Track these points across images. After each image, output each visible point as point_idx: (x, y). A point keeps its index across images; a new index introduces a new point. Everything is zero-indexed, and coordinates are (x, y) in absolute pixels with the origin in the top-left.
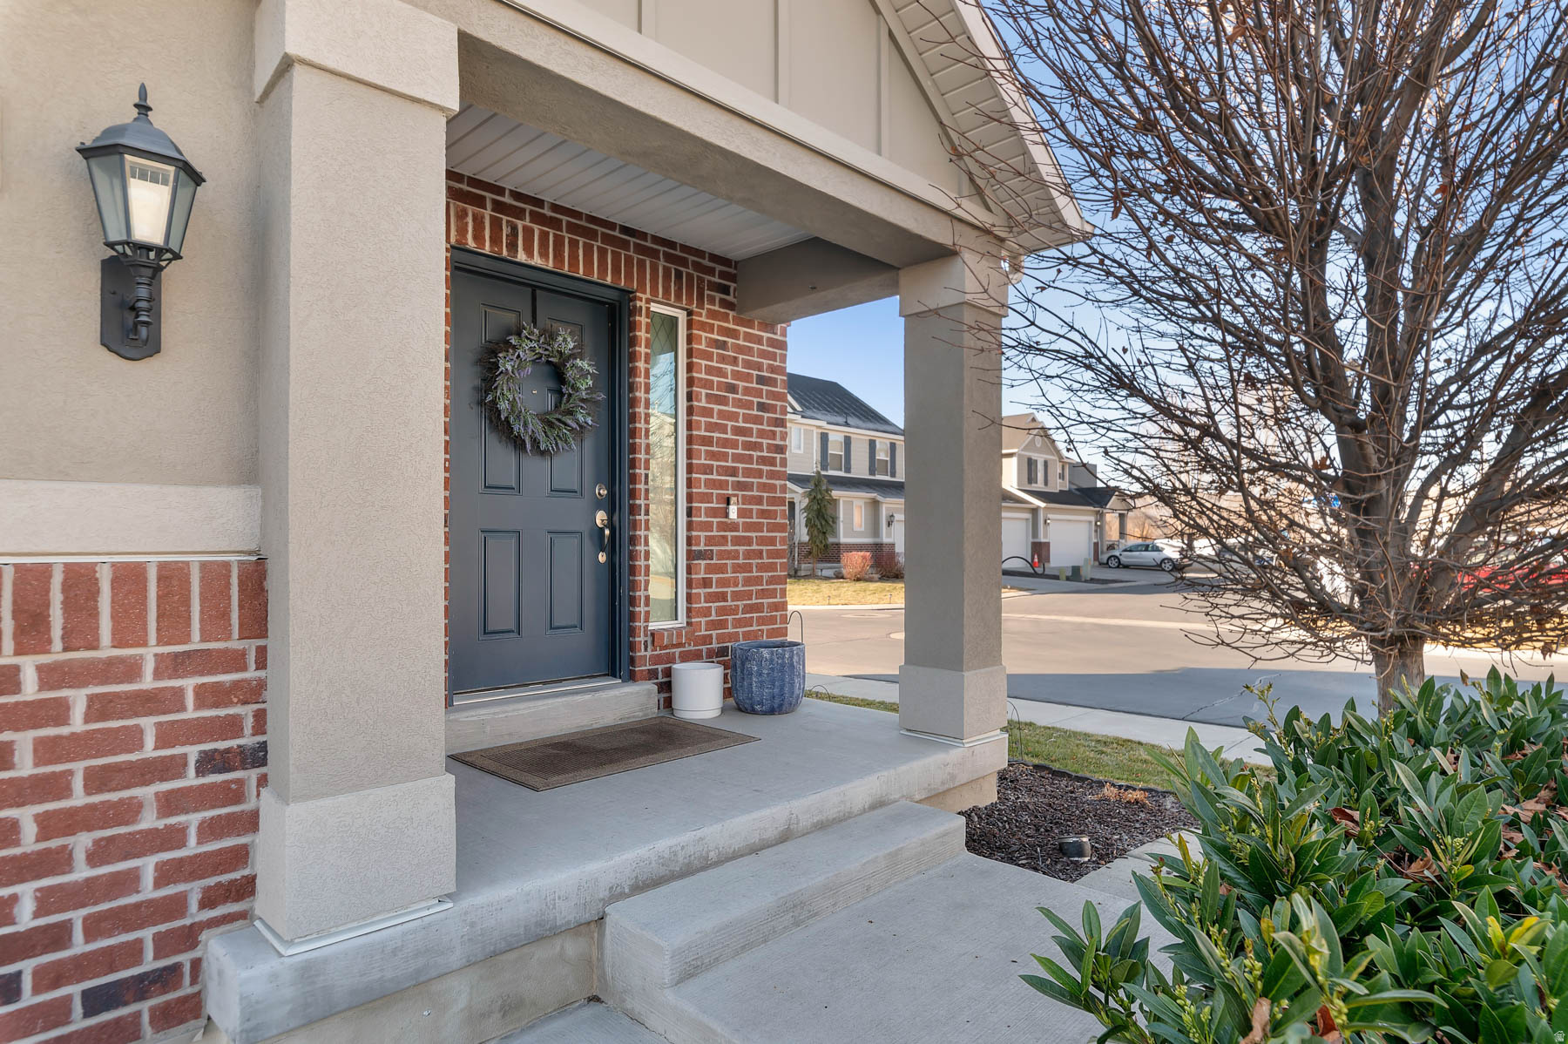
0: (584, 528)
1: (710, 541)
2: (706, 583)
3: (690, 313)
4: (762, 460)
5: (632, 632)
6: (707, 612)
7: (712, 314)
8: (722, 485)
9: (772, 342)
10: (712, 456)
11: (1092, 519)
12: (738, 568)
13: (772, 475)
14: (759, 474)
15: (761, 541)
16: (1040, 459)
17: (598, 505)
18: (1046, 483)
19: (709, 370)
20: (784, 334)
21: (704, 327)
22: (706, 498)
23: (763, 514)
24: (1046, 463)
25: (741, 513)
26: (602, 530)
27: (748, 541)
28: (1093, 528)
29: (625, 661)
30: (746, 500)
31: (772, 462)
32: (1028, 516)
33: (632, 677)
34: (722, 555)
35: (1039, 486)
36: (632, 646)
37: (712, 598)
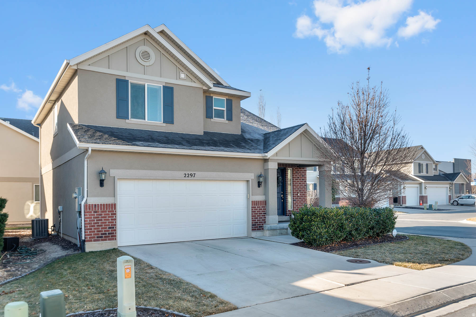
0: (280, 197)
1: (296, 198)
2: (295, 204)
3: (293, 169)
4: (303, 187)
5: (286, 210)
6: (295, 208)
7: (296, 168)
8: (297, 191)
9: (304, 170)
10: (296, 187)
11: (448, 186)
12: (299, 202)
13: (304, 189)
14: (303, 189)
15: (303, 198)
16: (424, 163)
17: (282, 194)
18: (427, 172)
19: (295, 176)
20: (306, 169)
21: (294, 170)
22: (295, 193)
23: (303, 194)
24: (427, 165)
25: (300, 194)
26: (282, 197)
27: (301, 198)
28: (449, 189)
29: (285, 213)
30: (301, 193)
31: (304, 187)
32: (418, 186)
33: (286, 216)
34: (297, 200)
35: (424, 174)
36: (286, 212)
37: (296, 206)
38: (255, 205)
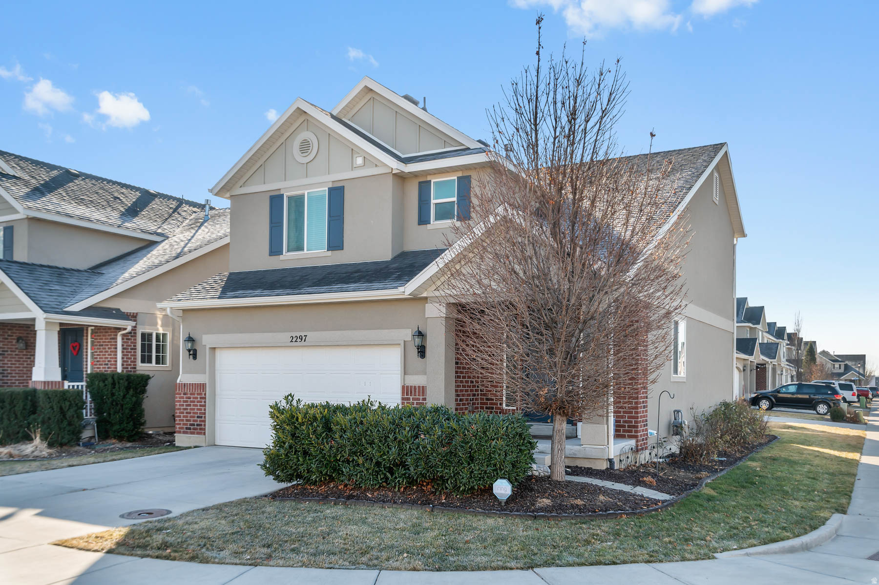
38: (407, 394)
